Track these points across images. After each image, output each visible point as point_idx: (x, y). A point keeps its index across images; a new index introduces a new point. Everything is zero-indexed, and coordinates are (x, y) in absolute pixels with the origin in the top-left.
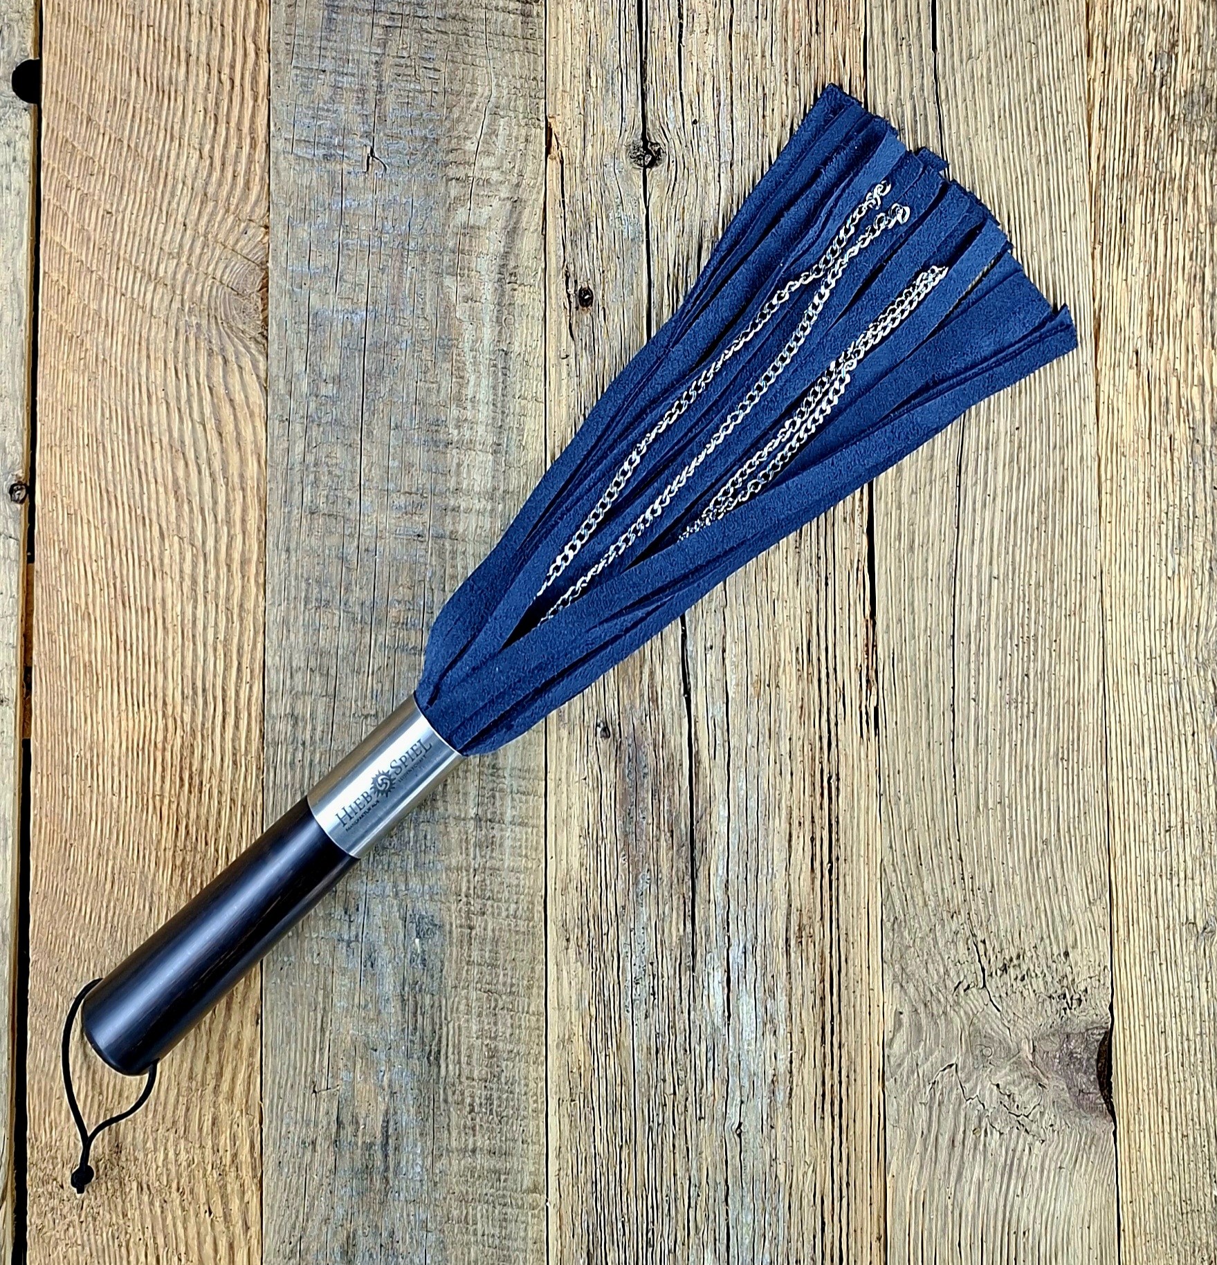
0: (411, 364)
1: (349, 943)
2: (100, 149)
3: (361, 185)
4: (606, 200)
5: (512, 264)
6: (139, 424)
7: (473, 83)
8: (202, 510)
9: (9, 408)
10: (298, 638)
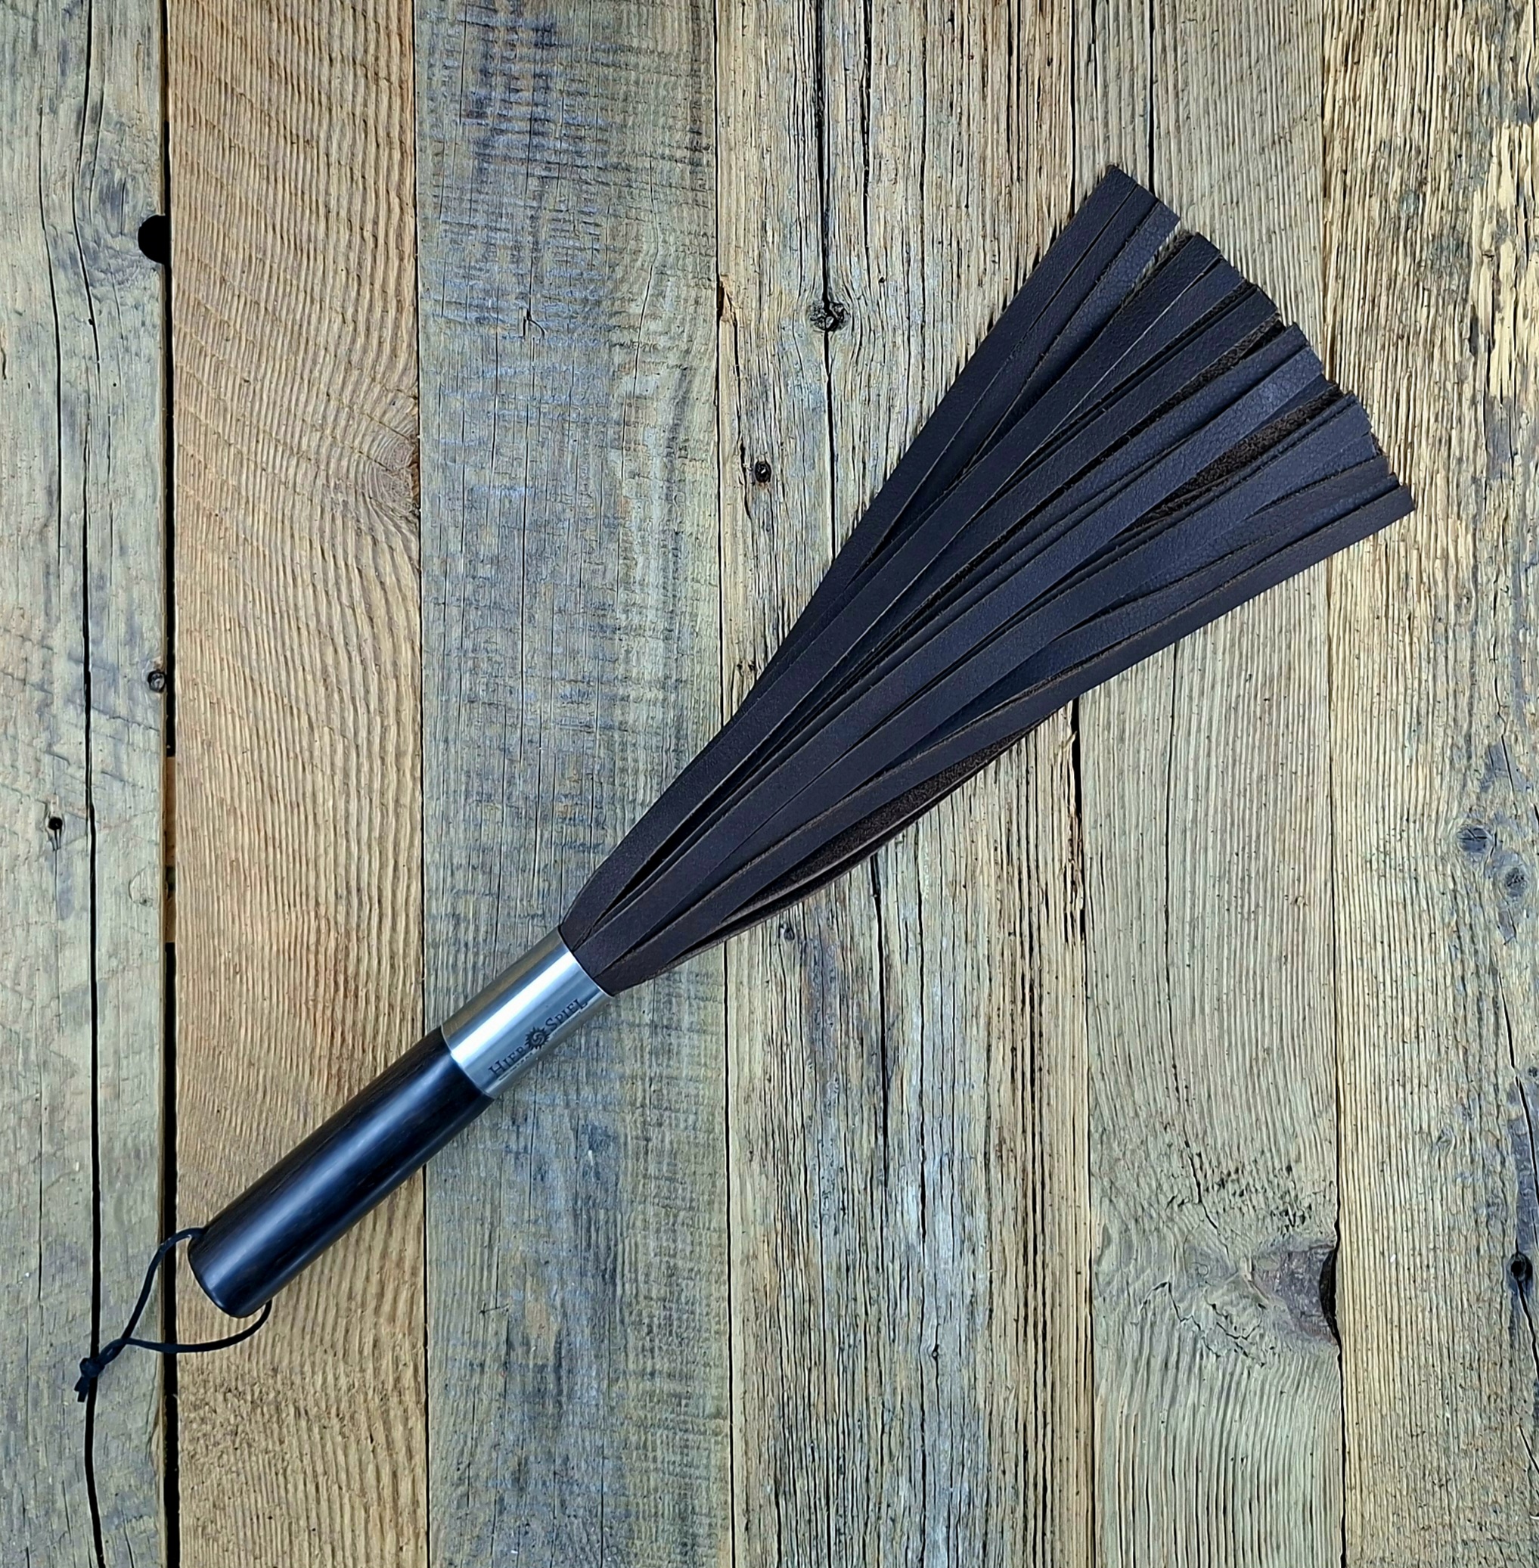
0: (574, 545)
1: (517, 1153)
2: (235, 312)
3: (518, 350)
4: (785, 367)
5: (682, 437)
6: (284, 608)
7: (637, 238)
8: (353, 699)
9: (146, 590)
10: (458, 834)
